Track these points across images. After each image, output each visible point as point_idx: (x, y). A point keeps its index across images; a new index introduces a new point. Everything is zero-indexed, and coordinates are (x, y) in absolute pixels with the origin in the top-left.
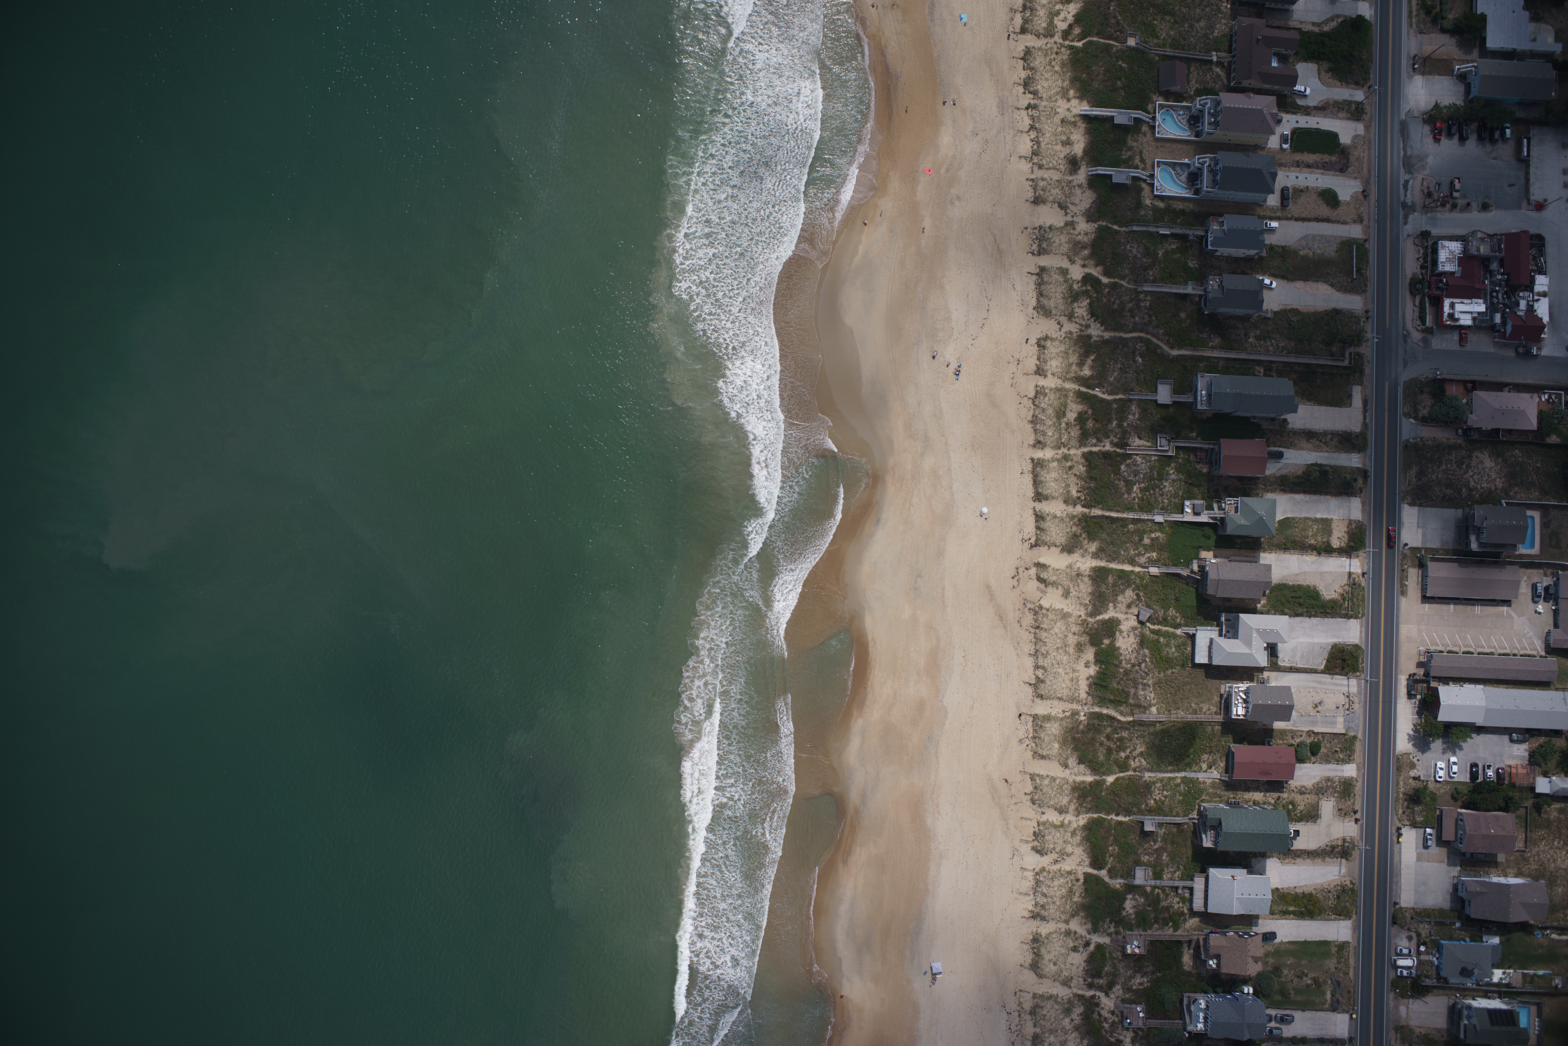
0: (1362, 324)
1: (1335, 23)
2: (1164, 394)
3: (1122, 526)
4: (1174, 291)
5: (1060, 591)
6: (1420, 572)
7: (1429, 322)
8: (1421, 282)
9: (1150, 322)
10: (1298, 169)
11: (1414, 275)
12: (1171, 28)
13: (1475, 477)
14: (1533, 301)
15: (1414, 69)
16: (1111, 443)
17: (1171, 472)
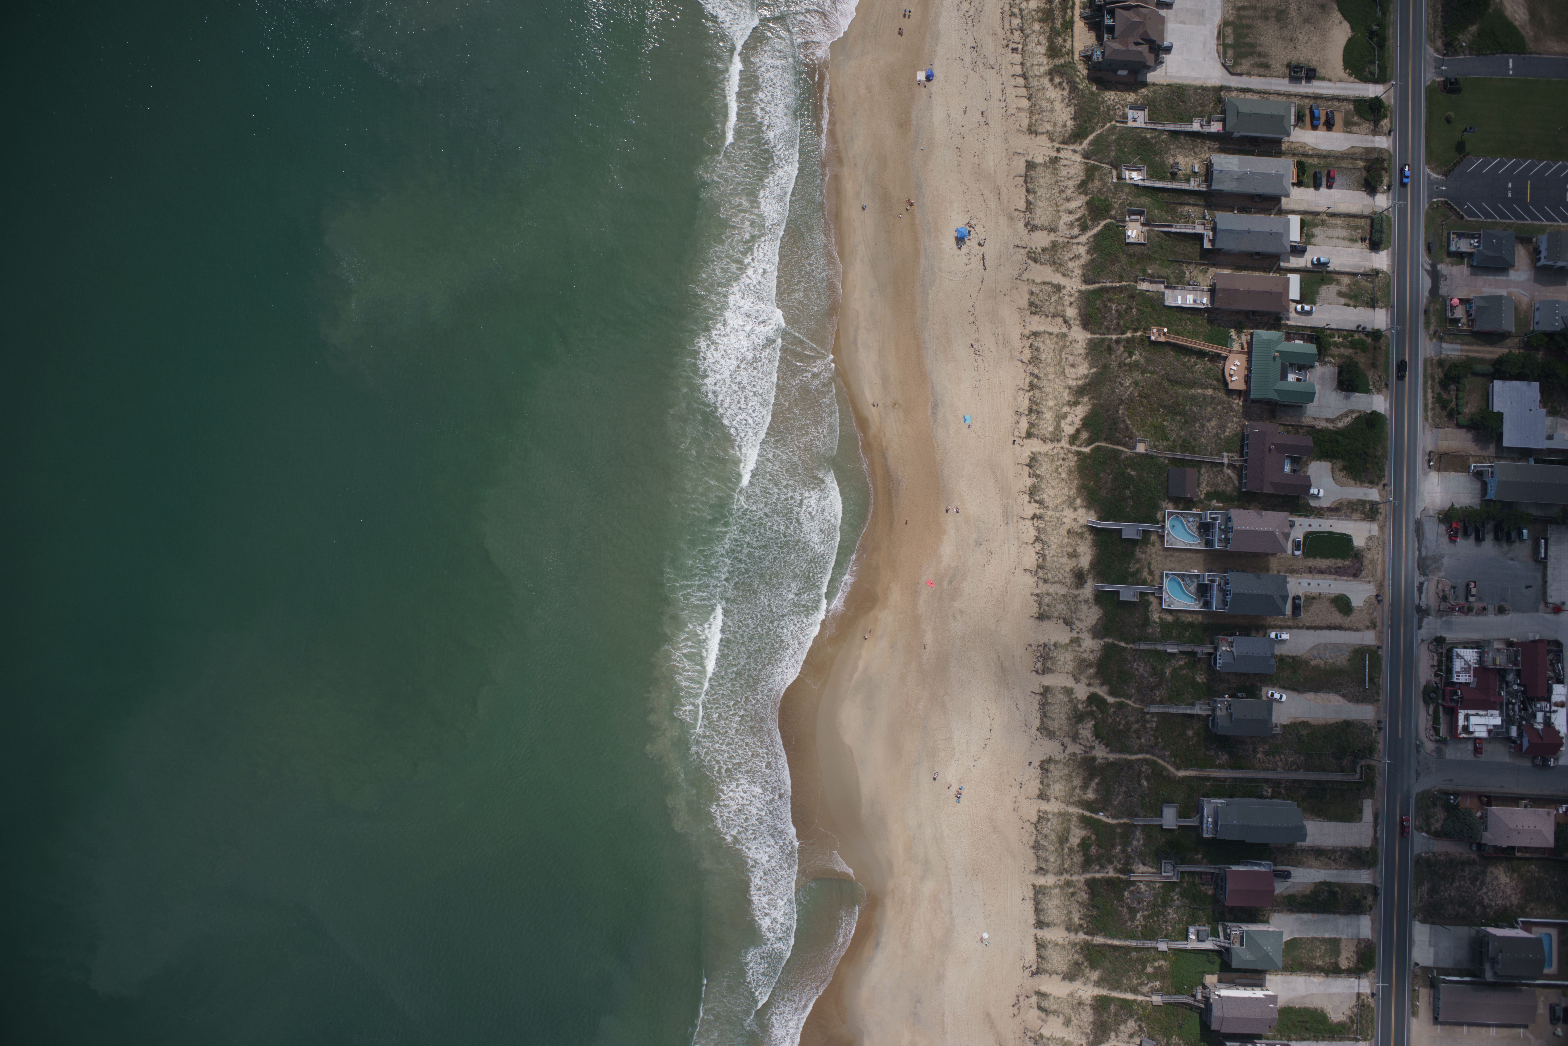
0: (1374, 734)
1: (1349, 419)
2: (1170, 818)
3: (1125, 954)
4: (1181, 711)
5: (1061, 1020)
6: (1432, 992)
7: (1443, 732)
8: (1435, 690)
9: (1156, 744)
10: (1310, 576)
11: (1428, 682)
12: (1181, 429)
13: (1489, 894)
14: (1550, 712)
15: (1430, 467)
16: (1115, 869)
17: (1176, 897)
